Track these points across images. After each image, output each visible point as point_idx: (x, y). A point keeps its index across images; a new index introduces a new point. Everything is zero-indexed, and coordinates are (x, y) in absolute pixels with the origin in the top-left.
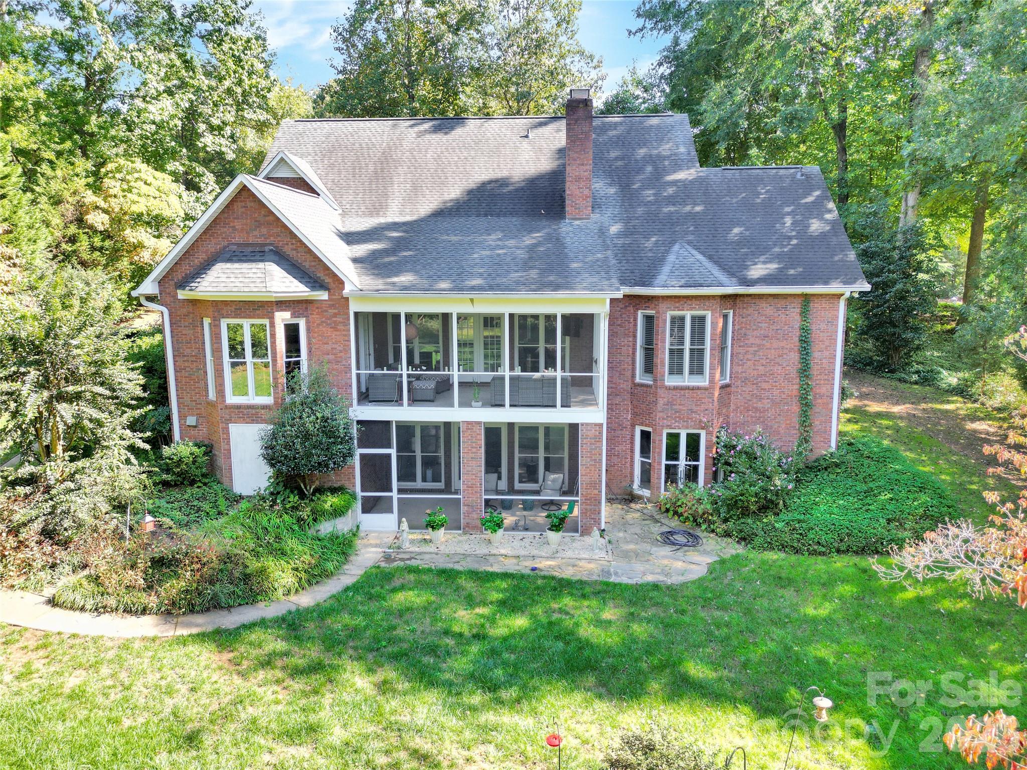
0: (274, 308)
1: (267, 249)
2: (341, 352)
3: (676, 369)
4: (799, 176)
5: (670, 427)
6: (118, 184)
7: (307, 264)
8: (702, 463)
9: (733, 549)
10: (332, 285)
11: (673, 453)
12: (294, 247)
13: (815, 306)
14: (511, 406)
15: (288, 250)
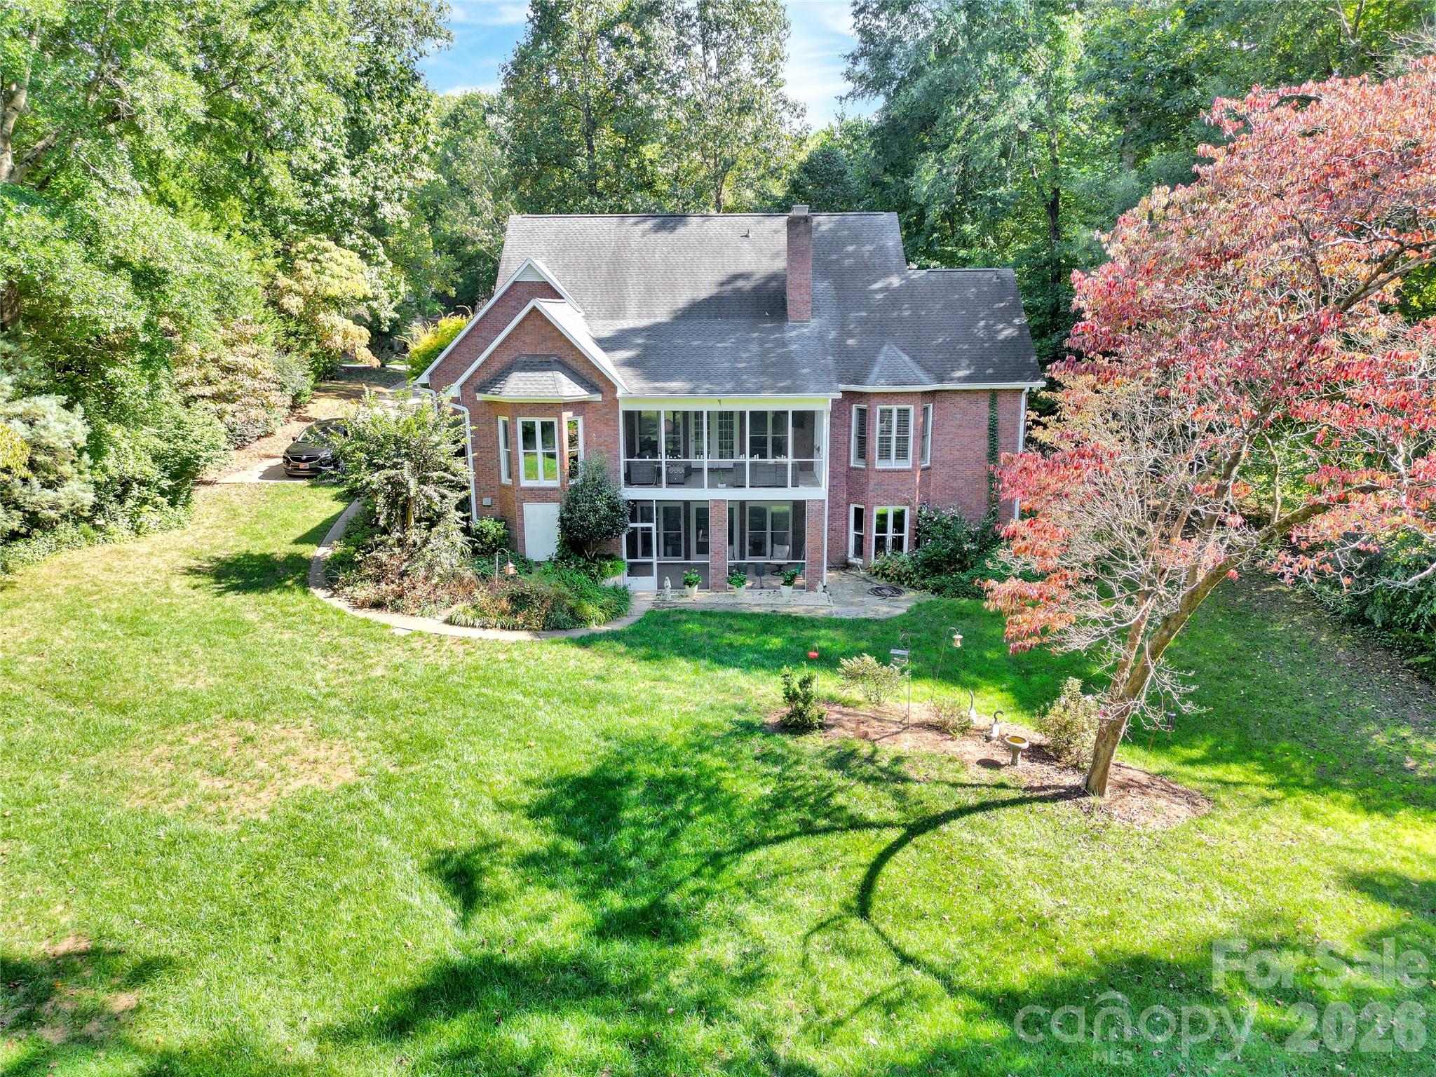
0: (561, 409)
1: (552, 360)
2: (612, 443)
3: (885, 454)
4: (995, 280)
5: (879, 508)
6: (309, 265)
7: (585, 372)
8: (906, 535)
9: (927, 597)
10: (605, 389)
11: (882, 528)
13: (1001, 399)
14: (750, 486)
15: (569, 360)
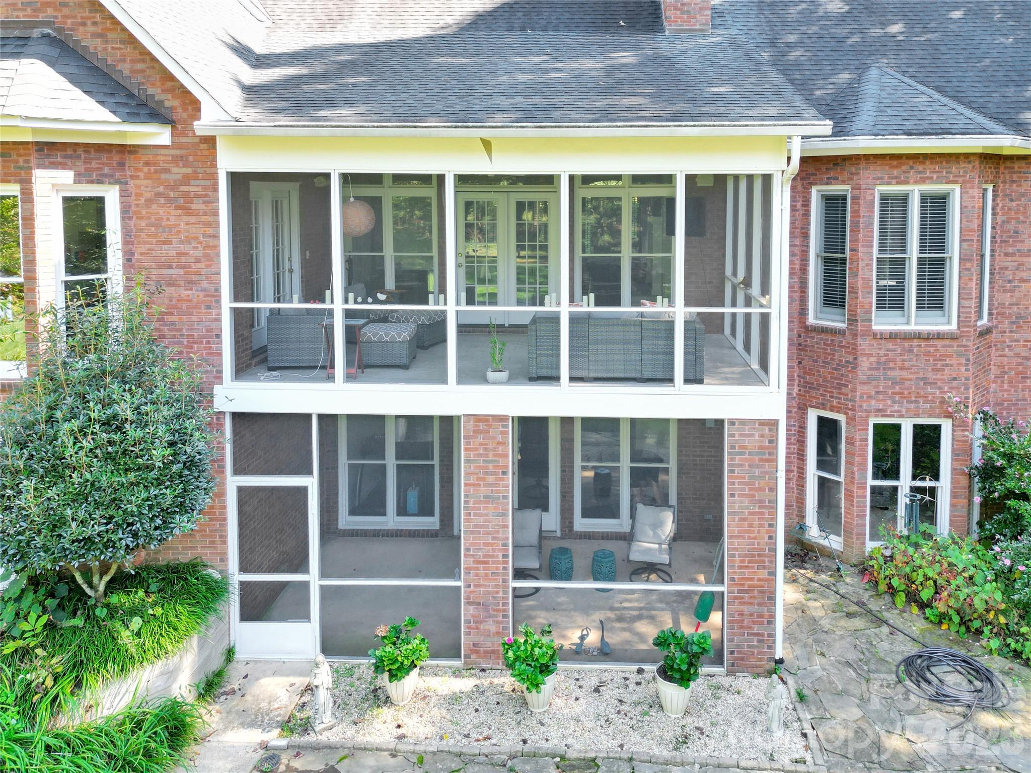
0: (33, 161)
1: (36, 33)
2: (198, 260)
3: (892, 299)
5: (881, 412)
7: (125, 68)
8: (944, 485)
10: (180, 114)
11: (886, 465)
12: (98, 30)
14: (572, 379)
